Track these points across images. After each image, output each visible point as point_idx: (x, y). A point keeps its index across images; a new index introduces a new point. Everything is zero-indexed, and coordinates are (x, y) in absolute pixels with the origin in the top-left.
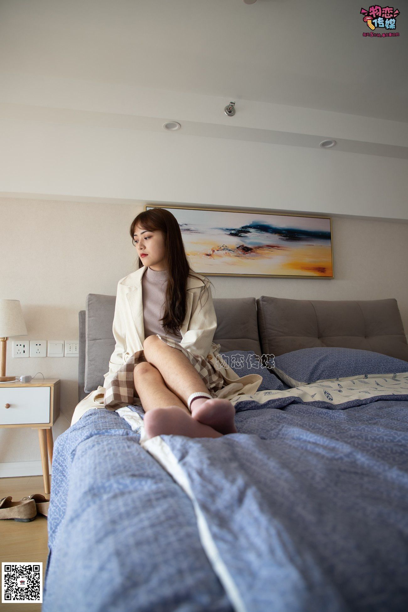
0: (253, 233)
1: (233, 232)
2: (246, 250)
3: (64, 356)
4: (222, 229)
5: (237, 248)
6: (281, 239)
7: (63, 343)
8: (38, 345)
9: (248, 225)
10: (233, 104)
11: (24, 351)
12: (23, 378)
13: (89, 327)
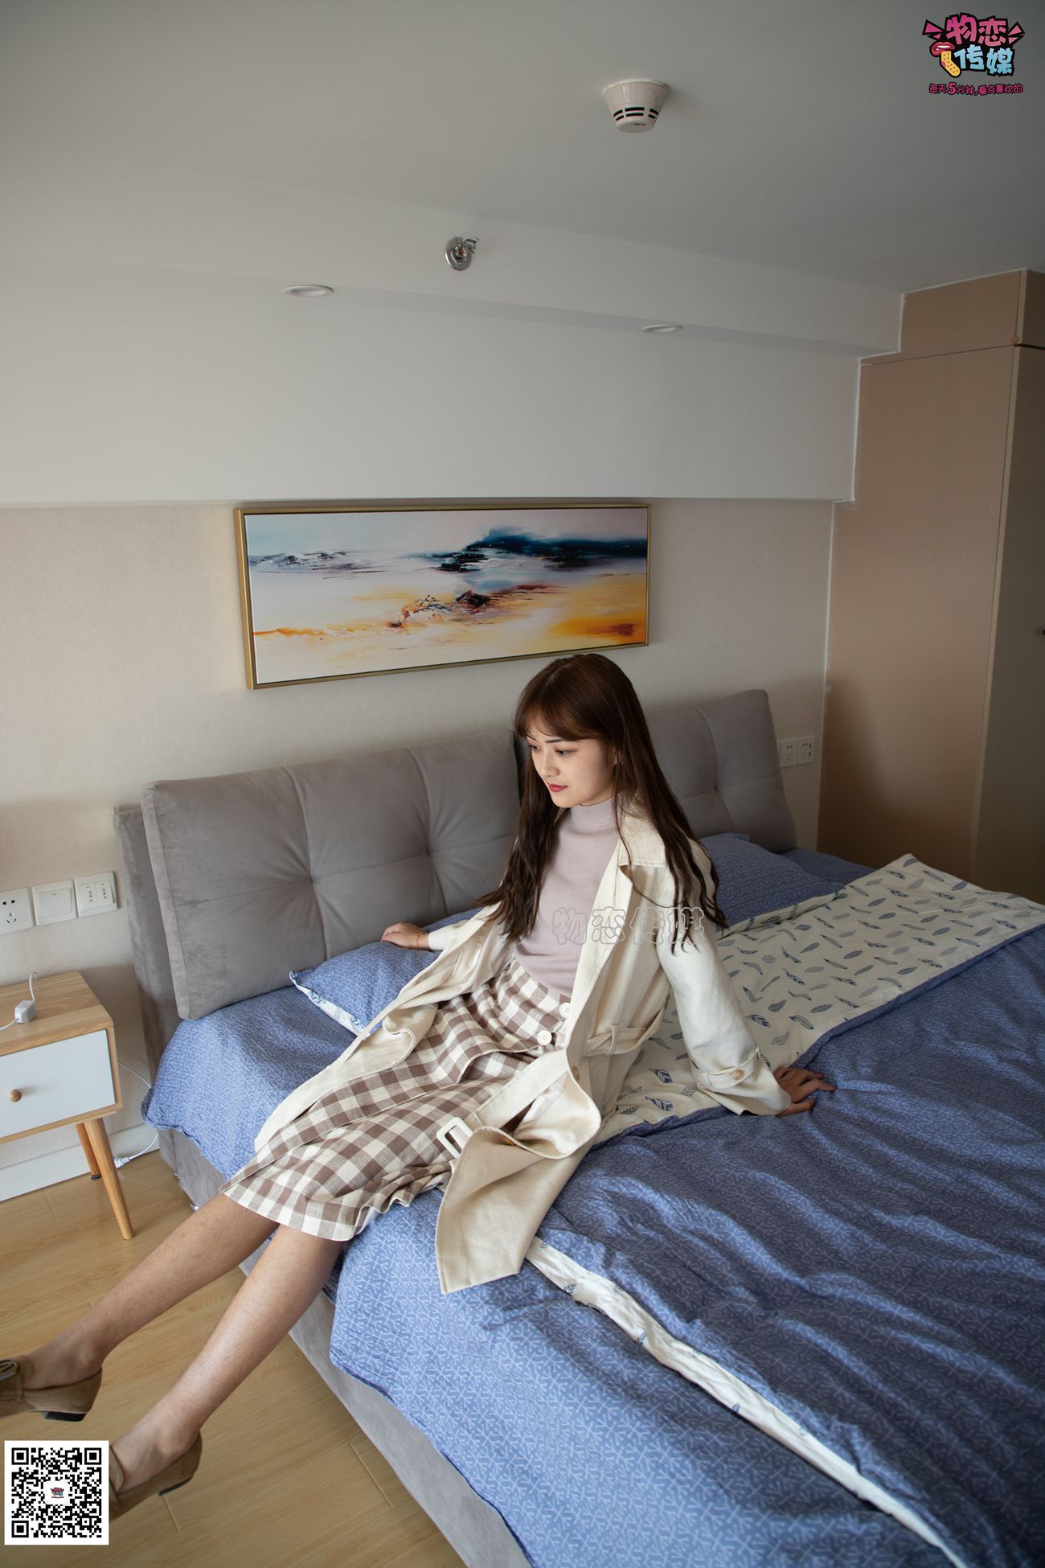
0: (491, 559)
1: (448, 561)
2: (475, 602)
3: (77, 916)
4: (424, 557)
5: (458, 600)
6: (549, 567)
7: (71, 887)
8: (9, 902)
9: (481, 539)
10: (472, 244)
12: (23, 1015)
13: (169, 873)
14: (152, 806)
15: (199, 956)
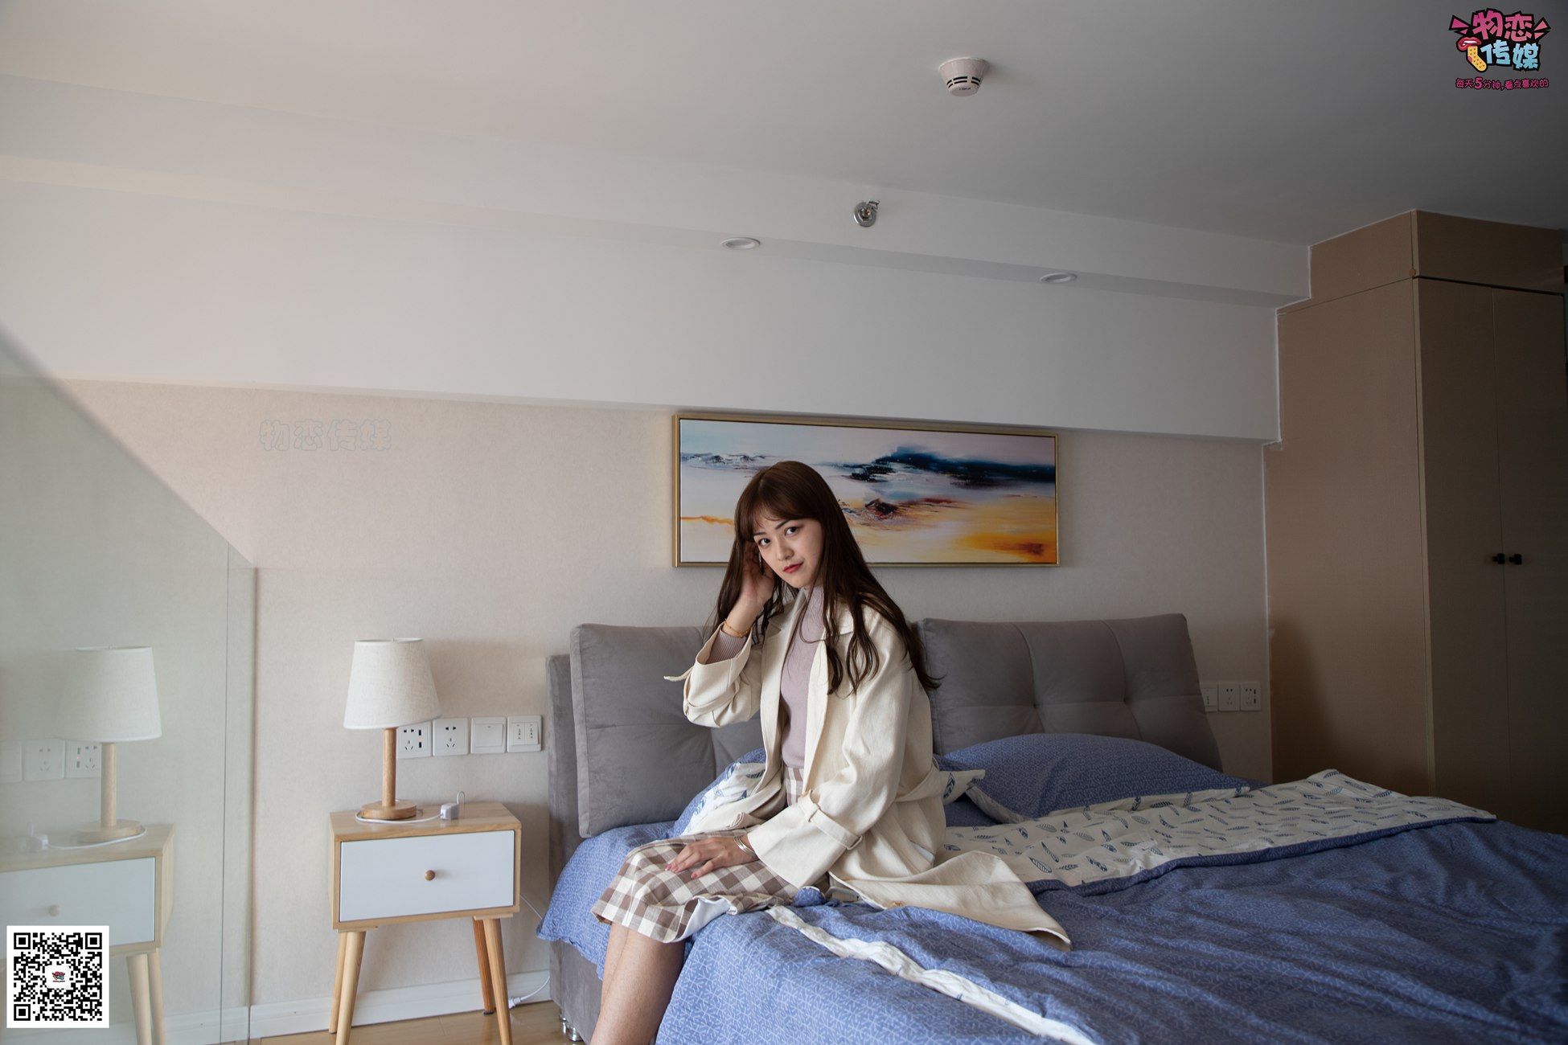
0: (899, 473)
1: (858, 471)
2: (883, 510)
3: (506, 751)
4: (836, 466)
5: (867, 506)
6: (956, 484)
7: (504, 723)
8: (451, 728)
9: (890, 455)
10: (875, 205)
11: (420, 744)
12: (447, 812)
13: (585, 699)
14: (578, 641)
15: (602, 775)
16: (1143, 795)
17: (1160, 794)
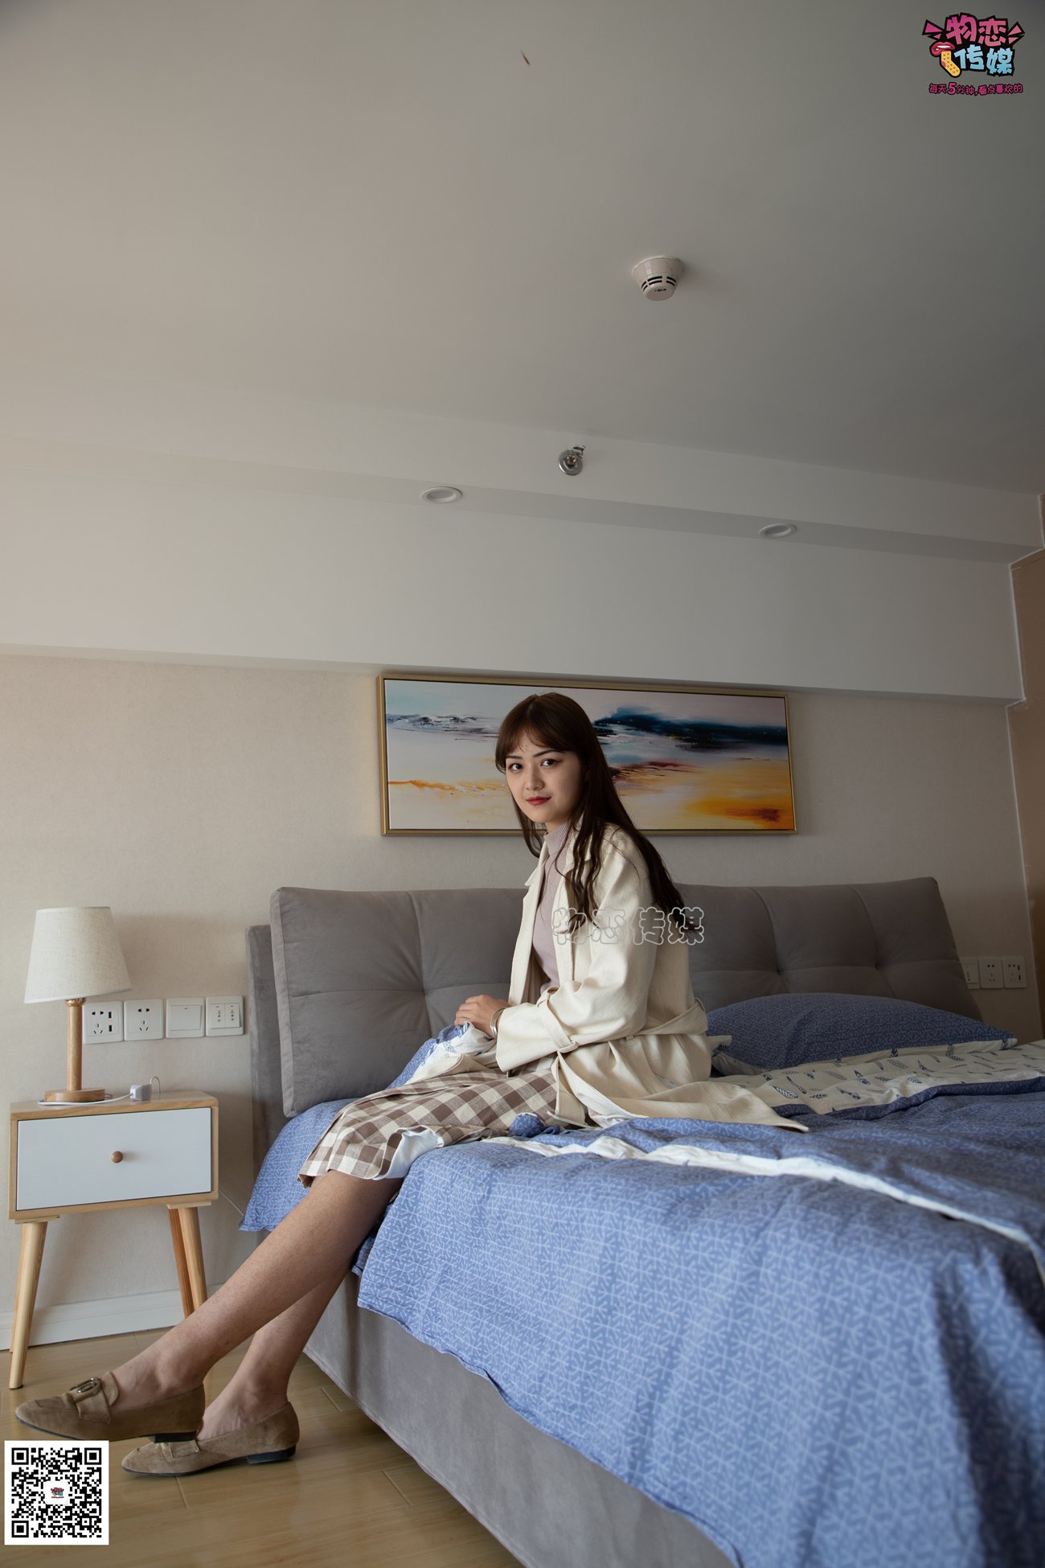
0: (620, 735)
3: (205, 1035)
6: (681, 746)
7: (203, 1004)
8: (144, 1010)
9: (609, 716)
10: (581, 451)
11: (110, 1027)
12: (137, 1091)
13: (287, 966)
14: (278, 904)
15: (306, 1045)
16: (900, 1047)
17: (919, 1046)
